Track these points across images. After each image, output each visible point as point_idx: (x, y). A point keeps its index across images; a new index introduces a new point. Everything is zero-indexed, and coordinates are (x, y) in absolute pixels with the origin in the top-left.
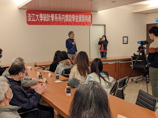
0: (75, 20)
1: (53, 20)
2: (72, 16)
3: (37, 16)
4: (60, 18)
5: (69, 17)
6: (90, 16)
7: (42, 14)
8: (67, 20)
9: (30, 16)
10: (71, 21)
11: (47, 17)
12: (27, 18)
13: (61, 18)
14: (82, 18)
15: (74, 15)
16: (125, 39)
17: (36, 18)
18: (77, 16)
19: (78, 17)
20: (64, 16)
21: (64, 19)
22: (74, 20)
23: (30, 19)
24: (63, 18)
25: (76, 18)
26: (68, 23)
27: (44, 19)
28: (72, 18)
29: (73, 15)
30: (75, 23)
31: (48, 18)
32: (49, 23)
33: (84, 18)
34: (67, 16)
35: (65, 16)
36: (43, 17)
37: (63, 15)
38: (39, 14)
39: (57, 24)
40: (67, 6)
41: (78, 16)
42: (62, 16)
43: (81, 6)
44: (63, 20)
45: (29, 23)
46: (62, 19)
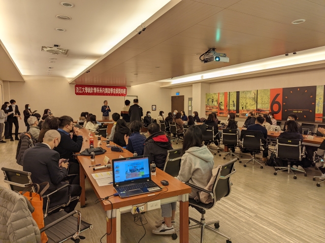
1: (95, 92)
3: (83, 89)
4: (101, 90)
5: (108, 90)
6: (125, 90)
7: (87, 88)
8: (106, 92)
9: (78, 89)
10: (110, 93)
12: (76, 90)
14: (118, 91)
15: (112, 89)
16: (154, 107)
17: (82, 90)
18: (114, 89)
21: (104, 91)
22: (112, 92)
23: (78, 91)
25: (114, 91)
26: (107, 94)
30: (113, 94)
31: (92, 90)
32: (93, 94)
33: (120, 91)
34: (106, 89)
36: (87, 90)
37: (103, 89)
39: (98, 95)
40: (107, 82)
41: (116, 89)
43: (118, 82)
45: (77, 94)
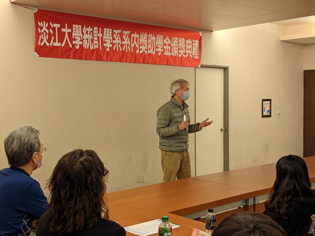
0: (164, 52)
2: (157, 38)
3: (66, 30)
4: (126, 42)
5: (150, 41)
6: (197, 42)
7: (80, 26)
9: (45, 29)
10: (154, 53)
11: (93, 37)
13: (129, 43)
14: (179, 46)
16: (267, 106)
19: (169, 42)
20: (137, 38)
21: (137, 46)
22: (160, 50)
23: (45, 40)
24: (135, 42)
25: (165, 45)
27: (85, 41)
28: (157, 43)
29: (158, 36)
30: (163, 60)
31: (96, 39)
32: (98, 55)
33: (184, 46)
35: (140, 38)
36: (82, 36)
37: (135, 35)
38: (70, 27)
39: (118, 59)
41: (171, 40)
42: (133, 35)
44: (135, 47)
46: (133, 46)
